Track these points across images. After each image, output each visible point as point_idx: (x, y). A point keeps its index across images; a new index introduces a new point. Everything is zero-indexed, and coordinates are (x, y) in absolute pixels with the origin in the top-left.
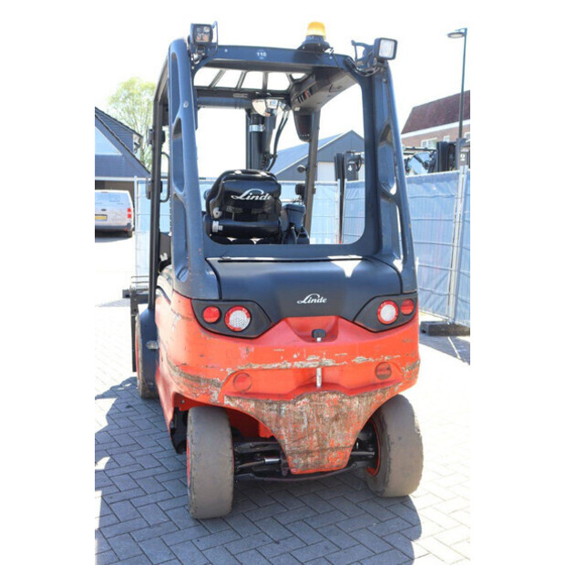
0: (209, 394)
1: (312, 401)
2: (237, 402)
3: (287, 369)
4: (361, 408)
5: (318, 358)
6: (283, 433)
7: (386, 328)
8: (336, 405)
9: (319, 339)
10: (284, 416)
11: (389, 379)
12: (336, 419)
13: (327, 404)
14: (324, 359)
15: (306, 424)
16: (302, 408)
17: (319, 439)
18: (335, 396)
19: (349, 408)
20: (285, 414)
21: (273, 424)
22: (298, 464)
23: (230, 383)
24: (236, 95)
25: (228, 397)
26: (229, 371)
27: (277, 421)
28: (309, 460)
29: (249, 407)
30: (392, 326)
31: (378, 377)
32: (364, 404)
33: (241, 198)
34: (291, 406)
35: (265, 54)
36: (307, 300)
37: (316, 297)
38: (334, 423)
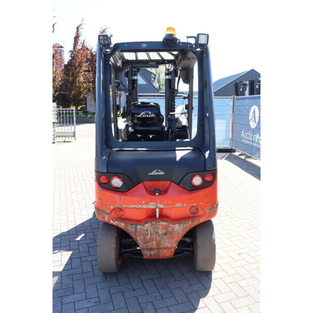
0: (104, 217)
1: (152, 225)
2: (116, 222)
3: (139, 208)
4: (180, 229)
5: (155, 204)
6: (139, 239)
7: (196, 188)
8: (165, 228)
9: (157, 194)
10: (138, 231)
11: (197, 215)
12: (166, 234)
13: (160, 227)
14: (159, 204)
15: (150, 235)
16: (147, 228)
17: (157, 243)
18: (165, 223)
19: (173, 229)
20: (139, 230)
21: (134, 234)
22: (147, 254)
23: (113, 213)
24: (150, 63)
25: (112, 219)
26: (112, 207)
27: (135, 233)
28: (152, 252)
29: (122, 225)
30: (199, 187)
31: (191, 213)
32: (182, 227)
33: (140, 116)
34: (142, 227)
35: (146, 45)
36: (154, 173)
37: (159, 172)
38: (165, 236)
